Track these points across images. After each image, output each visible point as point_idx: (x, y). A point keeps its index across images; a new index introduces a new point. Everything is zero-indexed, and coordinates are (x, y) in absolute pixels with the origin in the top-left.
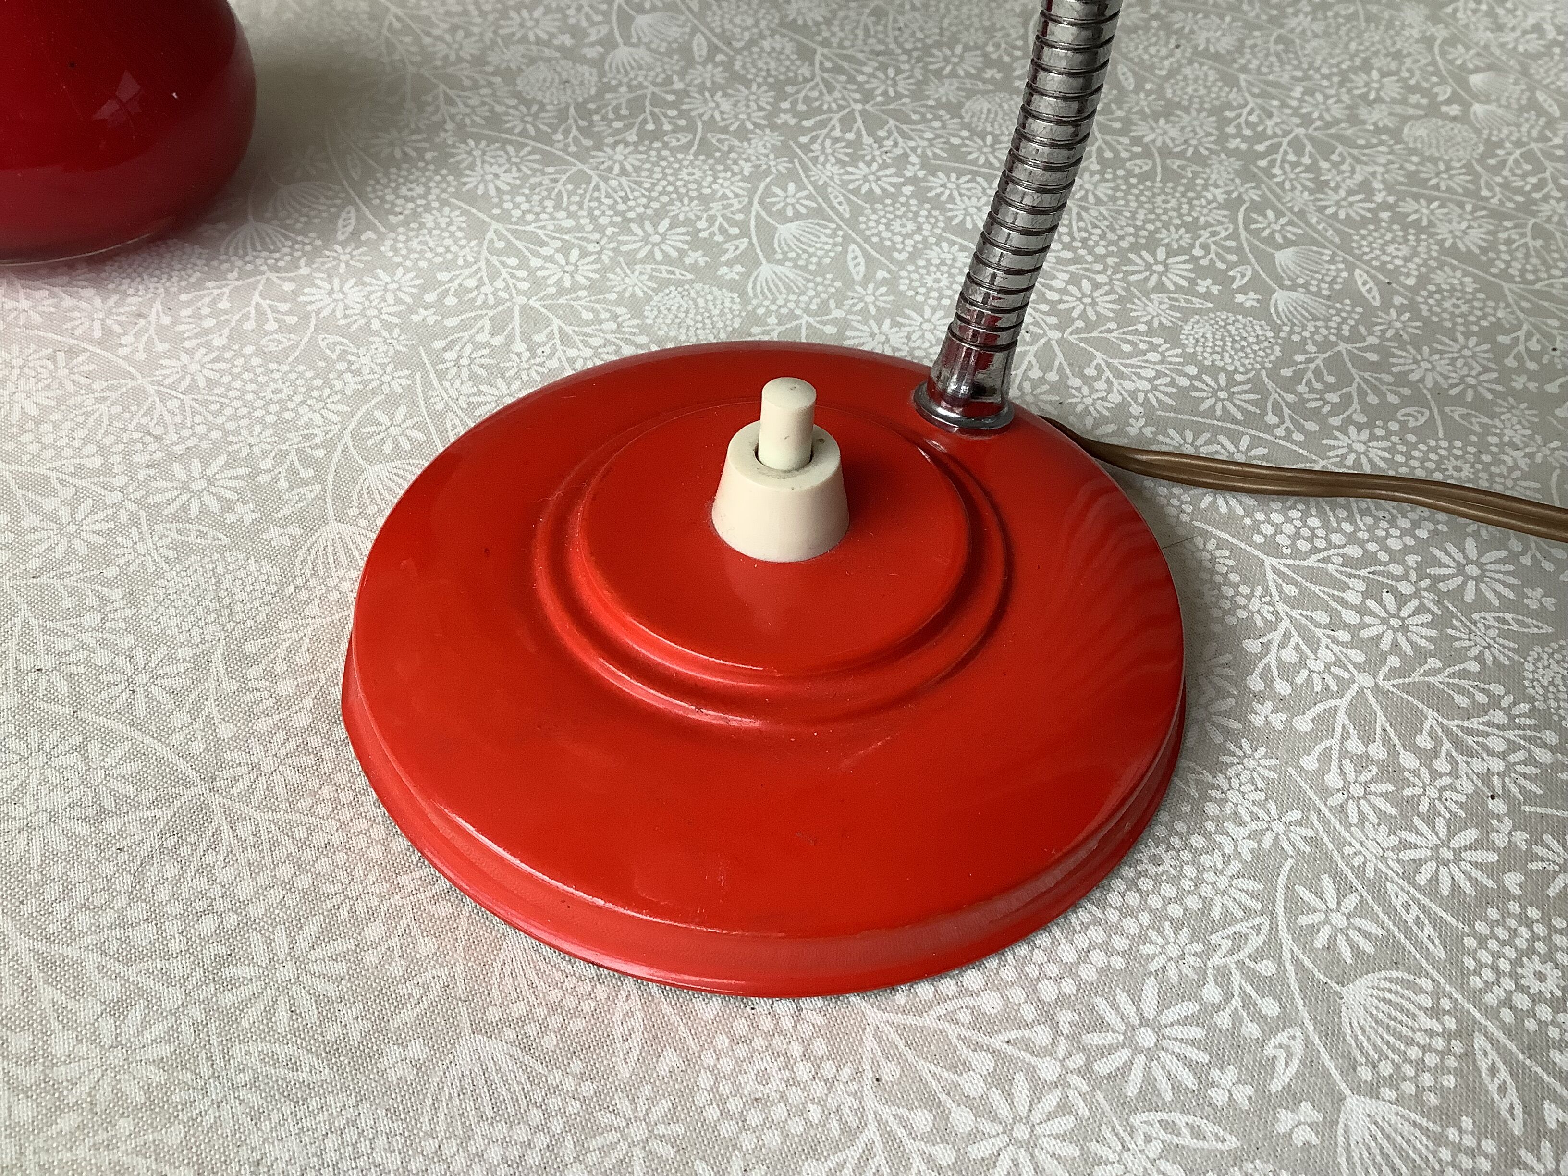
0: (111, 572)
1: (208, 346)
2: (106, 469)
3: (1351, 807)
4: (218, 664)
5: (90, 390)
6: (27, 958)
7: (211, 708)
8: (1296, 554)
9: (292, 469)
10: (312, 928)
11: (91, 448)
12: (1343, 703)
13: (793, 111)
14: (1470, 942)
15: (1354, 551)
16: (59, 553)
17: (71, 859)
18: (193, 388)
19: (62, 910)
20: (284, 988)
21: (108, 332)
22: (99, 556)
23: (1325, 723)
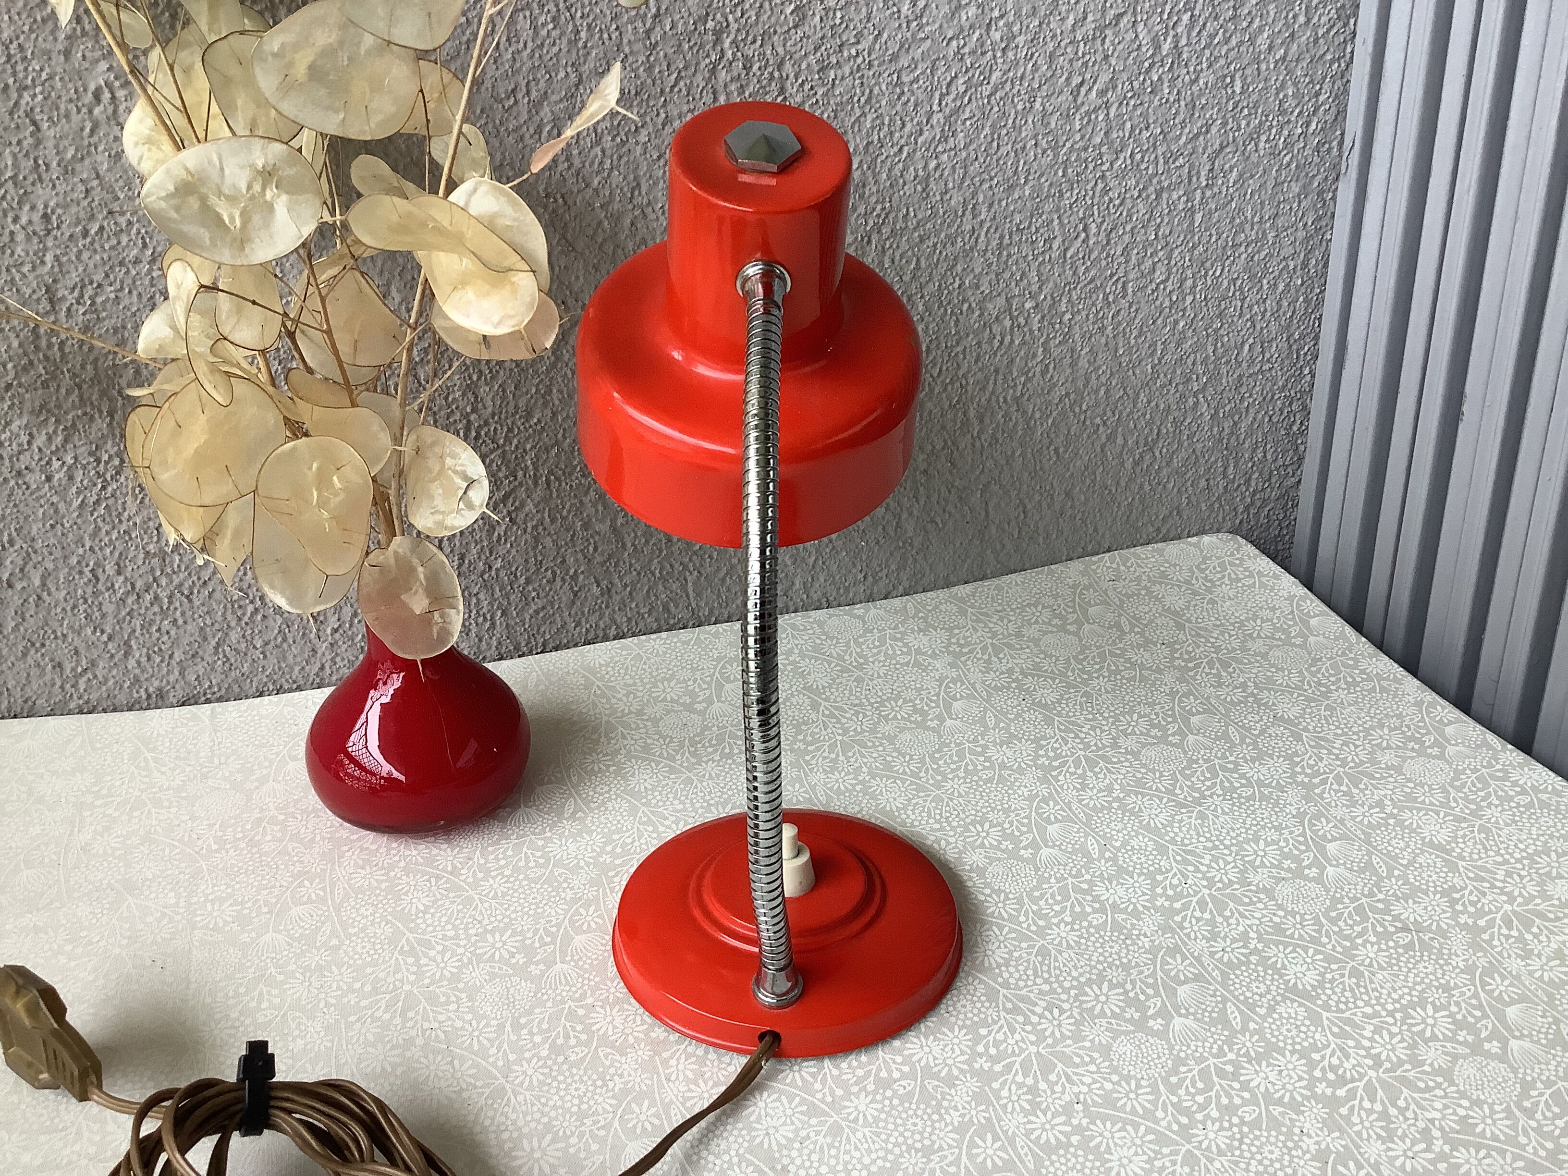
0: (461, 985)
1: (502, 874)
2: (457, 937)
3: (1010, 1105)
4: (508, 1028)
5: (447, 897)
7: (505, 1046)
8: (1017, 987)
9: (541, 938)
10: (549, 1137)
11: (449, 927)
12: (1019, 1059)
13: (804, 741)
14: (1047, 1163)
16: (438, 976)
18: (495, 897)
20: (538, 1160)
21: (454, 867)
22: (455, 978)
23: (1008, 1068)
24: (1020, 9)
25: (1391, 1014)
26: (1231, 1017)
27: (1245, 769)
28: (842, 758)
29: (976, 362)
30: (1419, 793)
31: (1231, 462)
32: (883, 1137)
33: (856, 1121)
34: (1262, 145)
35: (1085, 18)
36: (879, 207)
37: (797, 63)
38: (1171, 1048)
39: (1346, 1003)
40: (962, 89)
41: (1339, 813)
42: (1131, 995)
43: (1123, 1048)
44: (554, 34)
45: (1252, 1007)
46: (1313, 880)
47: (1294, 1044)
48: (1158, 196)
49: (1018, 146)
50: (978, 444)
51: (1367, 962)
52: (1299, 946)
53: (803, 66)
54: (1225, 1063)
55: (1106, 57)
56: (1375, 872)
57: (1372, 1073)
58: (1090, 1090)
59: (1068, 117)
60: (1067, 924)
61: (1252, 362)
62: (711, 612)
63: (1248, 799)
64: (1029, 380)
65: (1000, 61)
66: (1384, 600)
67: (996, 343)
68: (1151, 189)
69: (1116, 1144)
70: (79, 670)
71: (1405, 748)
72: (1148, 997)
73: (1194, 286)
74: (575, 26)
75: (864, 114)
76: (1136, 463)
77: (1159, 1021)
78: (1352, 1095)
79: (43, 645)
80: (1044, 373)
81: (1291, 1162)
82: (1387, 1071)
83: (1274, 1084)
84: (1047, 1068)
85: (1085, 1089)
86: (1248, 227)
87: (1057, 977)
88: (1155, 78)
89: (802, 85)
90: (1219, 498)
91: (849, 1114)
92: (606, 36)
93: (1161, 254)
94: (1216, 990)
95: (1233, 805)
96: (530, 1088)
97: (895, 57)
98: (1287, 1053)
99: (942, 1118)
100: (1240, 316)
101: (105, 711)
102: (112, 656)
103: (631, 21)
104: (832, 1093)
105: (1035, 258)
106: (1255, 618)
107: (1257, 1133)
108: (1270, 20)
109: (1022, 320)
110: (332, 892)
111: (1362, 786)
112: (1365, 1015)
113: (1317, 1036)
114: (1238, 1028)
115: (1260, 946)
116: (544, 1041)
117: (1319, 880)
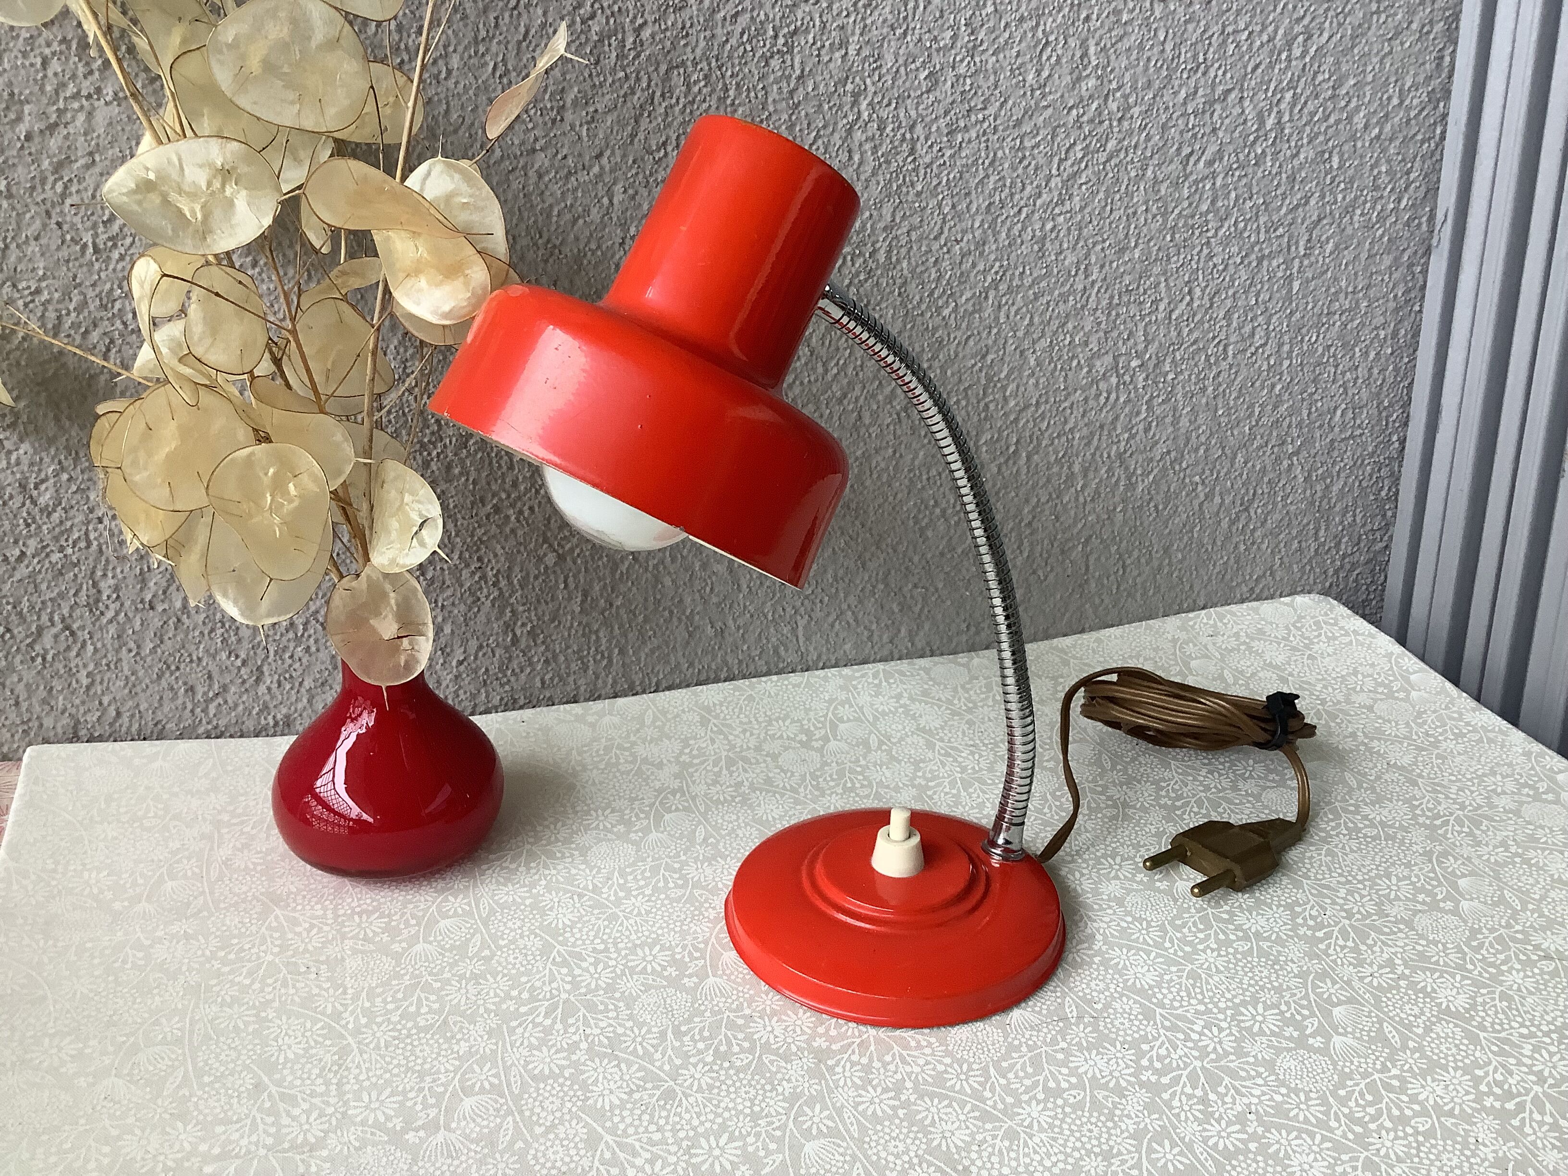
0: (617, 995)
1: (643, 894)
2: (606, 950)
3: (1183, 1114)
4: (670, 1034)
6: (611, 1142)
7: (670, 1052)
8: (1173, 1007)
9: (690, 953)
10: (725, 1136)
11: (598, 941)
12: (1185, 1073)
14: (1228, 1168)
15: (1202, 1008)
16: (593, 986)
17: (622, 1107)
18: (639, 914)
19: (622, 1126)
20: (717, 1158)
21: (594, 887)
22: (610, 988)
23: (1176, 1080)
24: (1136, 82)
25: (1547, 1034)
26: (1389, 1036)
27: (1366, 810)
28: (963, 794)
29: (1083, 416)
30: (1540, 833)
31: (1323, 524)
32: (1061, 1142)
33: (1030, 1126)
34: (1356, 218)
35: (1196, 92)
36: (998, 264)
37: (928, 126)
38: (1335, 1064)
39: (1501, 1024)
40: (1079, 155)
41: (1465, 852)
42: (1287, 1015)
43: (1286, 1063)
44: (705, 91)
45: (1410, 1027)
46: (1450, 911)
47: (1456, 1061)
48: (1260, 261)
49: (1130, 211)
50: (1081, 499)
51: (1515, 987)
52: (1446, 972)
53: (934, 129)
54: (1390, 1078)
55: (1214, 130)
56: (1508, 906)
57: (1537, 1088)
58: (1261, 1102)
59: (1177, 185)
60: (1213, 950)
61: (1344, 427)
62: (819, 657)
63: (1374, 838)
64: (1132, 437)
65: (1116, 130)
66: (1480, 658)
67: (1102, 400)
68: (1253, 256)
69: (1294, 1152)
70: (211, 694)
71: (1519, 793)
72: (1305, 1018)
73: (1291, 351)
74: (725, 85)
75: (987, 176)
76: (1232, 522)
77: (1319, 1038)
78: (1521, 1108)
79: (178, 668)
80: (1147, 430)
82: (1551, 1086)
83: (1442, 1098)
84: (1214, 1082)
85: (1255, 1100)
86: (1342, 296)
87: (1211, 998)
88: (1259, 151)
89: (931, 147)
90: (1310, 561)
91: (1023, 1120)
92: (752, 94)
93: (1260, 319)
94: (1370, 1012)
95: (1360, 844)
96: (700, 1090)
97: (1018, 123)
98: (1451, 1071)
99: (1116, 1126)
100: (1334, 382)
101: (231, 736)
102: (244, 682)
103: (777, 81)
104: (1003, 1101)
105: (1142, 318)
106: (1355, 673)
107: (1433, 1142)
108: (1366, 100)
109: (1127, 378)
110: (477, 906)
111: (1484, 828)
112: (1522, 1035)
113: (1478, 1054)
114: (1398, 1046)
115: (1407, 972)
116: (707, 1048)
117: (1455, 912)
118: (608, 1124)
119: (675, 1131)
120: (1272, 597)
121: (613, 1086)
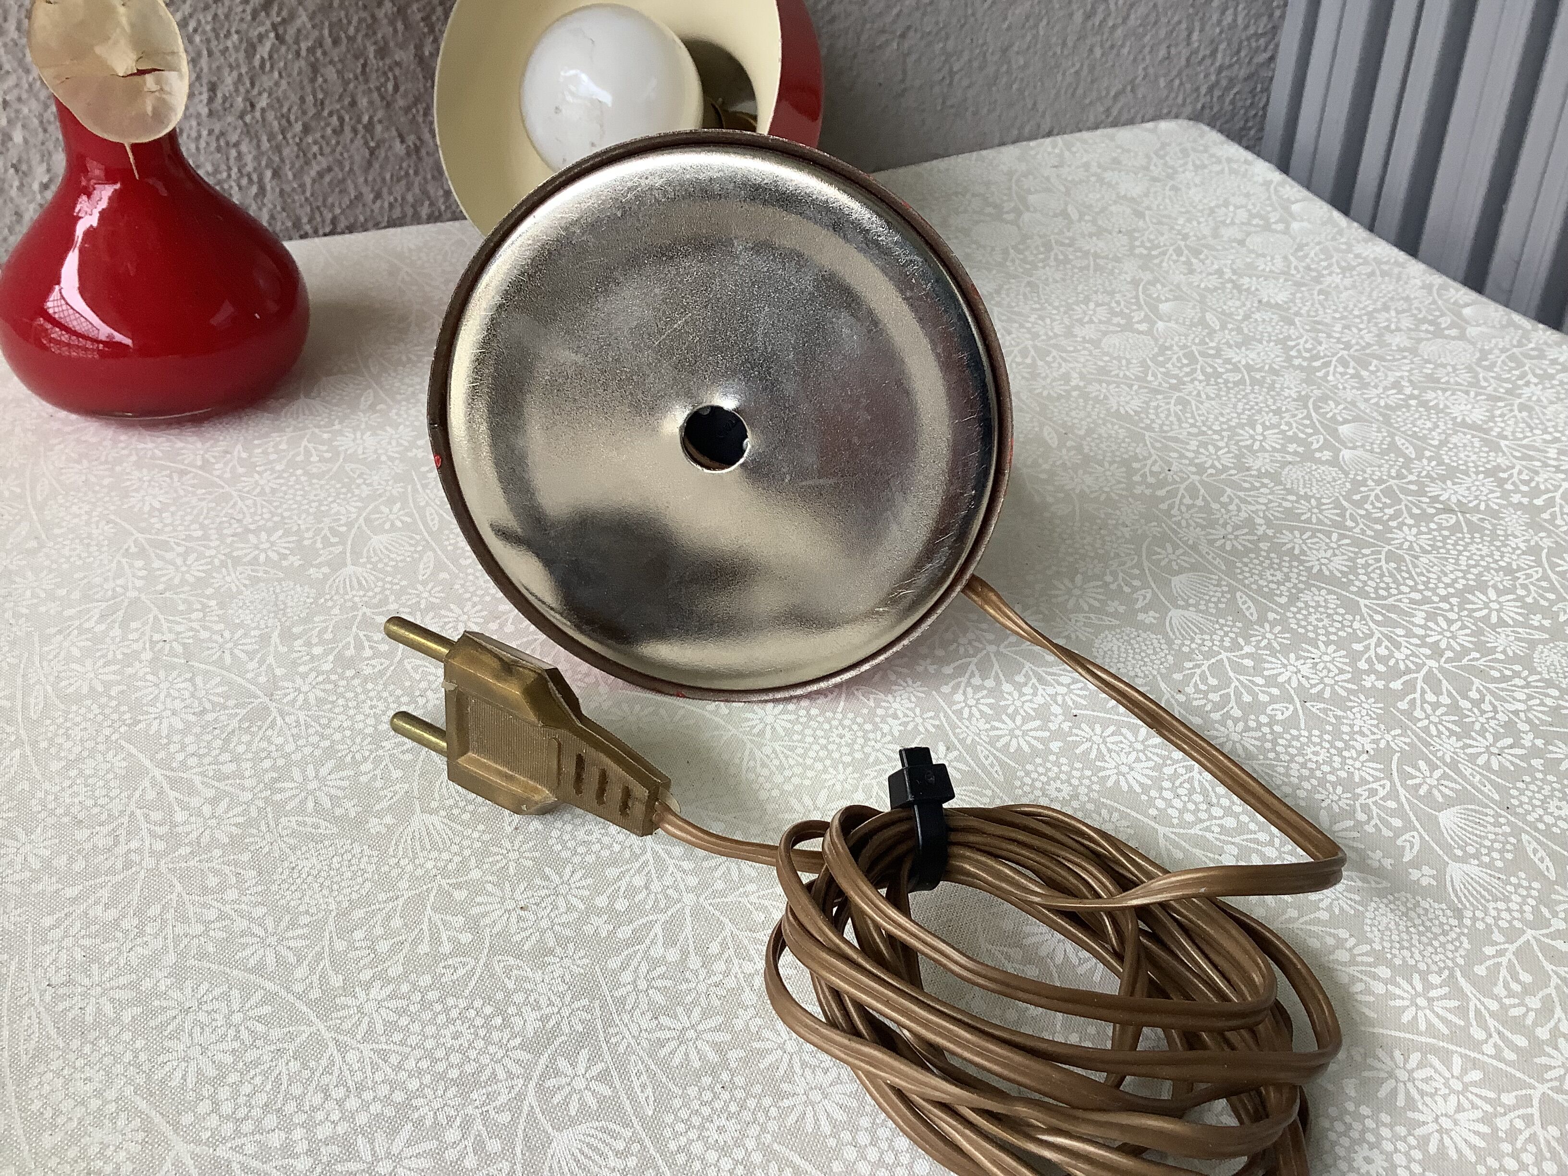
0: (209, 591)
1: (273, 470)
3: (966, 710)
4: (275, 637)
5: (194, 494)
6: (159, 778)
7: (271, 660)
9: (325, 537)
10: (329, 765)
12: (974, 660)
16: (176, 581)
17: (184, 732)
18: (262, 493)
19: (180, 757)
20: (312, 792)
21: (205, 461)
22: (201, 583)
25: (1444, 599)
26: (1244, 607)
27: (1230, 353)
30: (1441, 373)
31: (1197, 25)
32: (800, 751)
33: (761, 733)
38: (1171, 643)
39: (1388, 589)
41: (1350, 395)
42: (1113, 587)
43: (1110, 644)
45: (1270, 596)
46: (1327, 462)
47: (1328, 634)
51: (1406, 545)
52: (1320, 531)
54: (1242, 657)
56: (1400, 453)
57: (1433, 663)
63: (1236, 384)
66: (1375, 183)
69: (1110, 751)
71: (1418, 329)
72: (1135, 589)
77: (1152, 613)
78: (1410, 687)
81: (1343, 763)
82: (1449, 660)
83: (1308, 678)
85: (1064, 690)
90: (1179, 74)
94: (1220, 579)
95: (1220, 389)
96: (305, 706)
98: (1322, 646)
99: (876, 728)
106: (1226, 204)
107: (1294, 732)
110: (33, 489)
111: (1372, 368)
112: (1412, 601)
113: (1356, 625)
114: (1255, 618)
115: (1270, 532)
116: (326, 653)
117: (1334, 462)
118: (162, 755)
119: (257, 760)
120: (1131, 122)
121: (178, 705)
